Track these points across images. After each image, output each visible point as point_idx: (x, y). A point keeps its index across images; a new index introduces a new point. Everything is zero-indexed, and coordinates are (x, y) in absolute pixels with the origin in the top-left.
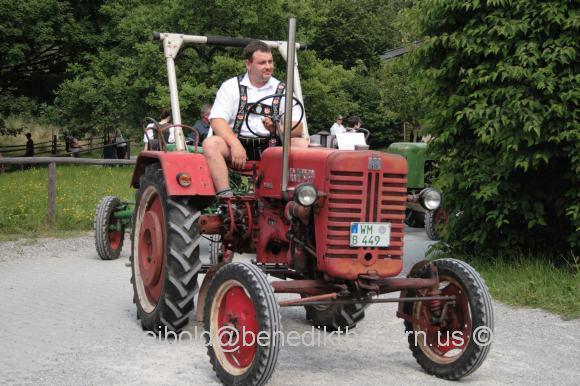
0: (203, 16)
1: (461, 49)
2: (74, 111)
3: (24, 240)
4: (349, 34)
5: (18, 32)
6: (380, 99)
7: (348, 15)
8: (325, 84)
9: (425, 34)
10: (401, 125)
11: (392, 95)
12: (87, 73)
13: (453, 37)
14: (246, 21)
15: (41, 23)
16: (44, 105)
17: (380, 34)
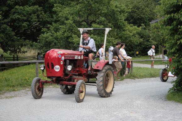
0: (88, 10)
1: (179, 19)
2: (44, 44)
3: (28, 89)
4: (139, 15)
5: (25, 18)
6: (150, 37)
7: (138, 9)
8: (131, 33)
9: (165, 14)
10: (158, 46)
11: (154, 36)
12: (49, 31)
13: (175, 15)
14: (103, 12)
15: (33, 15)
16: (34, 43)
17: (150, 15)
